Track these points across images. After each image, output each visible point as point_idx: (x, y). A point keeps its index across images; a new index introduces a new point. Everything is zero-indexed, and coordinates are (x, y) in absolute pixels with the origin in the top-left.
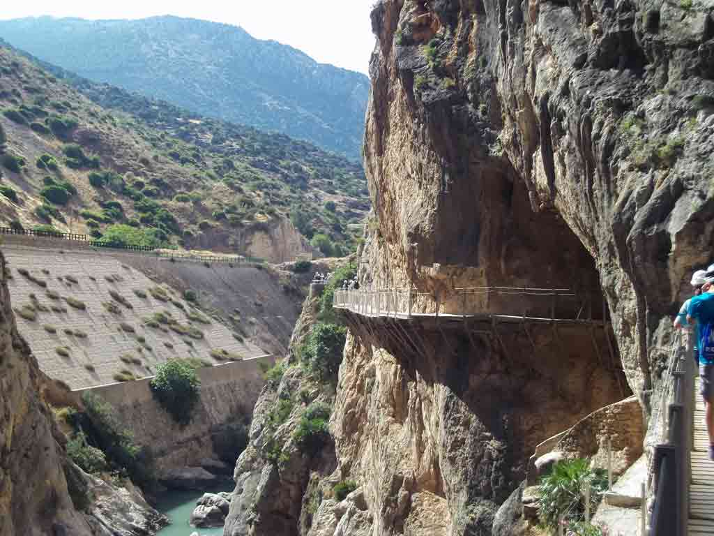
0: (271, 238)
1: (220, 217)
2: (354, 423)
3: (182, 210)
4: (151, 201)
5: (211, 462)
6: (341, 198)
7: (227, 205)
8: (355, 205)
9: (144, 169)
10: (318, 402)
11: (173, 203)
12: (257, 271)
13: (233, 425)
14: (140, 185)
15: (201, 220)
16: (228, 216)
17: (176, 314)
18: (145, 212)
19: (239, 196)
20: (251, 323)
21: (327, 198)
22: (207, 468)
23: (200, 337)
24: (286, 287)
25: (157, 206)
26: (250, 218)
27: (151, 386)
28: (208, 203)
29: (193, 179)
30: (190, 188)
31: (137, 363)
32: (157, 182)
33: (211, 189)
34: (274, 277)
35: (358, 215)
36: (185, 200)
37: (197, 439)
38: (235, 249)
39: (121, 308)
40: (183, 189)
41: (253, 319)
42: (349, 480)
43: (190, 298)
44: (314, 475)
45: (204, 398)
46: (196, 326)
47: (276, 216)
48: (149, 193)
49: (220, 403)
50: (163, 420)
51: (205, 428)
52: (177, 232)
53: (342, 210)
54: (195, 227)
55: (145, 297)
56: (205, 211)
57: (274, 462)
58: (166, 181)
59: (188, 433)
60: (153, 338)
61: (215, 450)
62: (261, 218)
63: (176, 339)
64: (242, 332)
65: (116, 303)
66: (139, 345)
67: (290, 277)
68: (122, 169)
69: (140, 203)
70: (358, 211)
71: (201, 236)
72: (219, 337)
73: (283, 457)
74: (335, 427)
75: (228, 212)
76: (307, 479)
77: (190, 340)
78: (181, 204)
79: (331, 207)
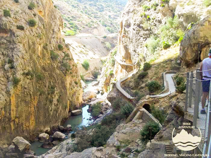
0: (98, 30)
1: (87, 25)
2: (116, 72)
3: (79, 24)
4: (72, 22)
5: (92, 77)
6: (112, 13)
7: (88, 22)
8: (116, 16)
9: (69, 14)
10: (112, 69)
11: (76, 22)
12: (95, 38)
13: (95, 70)
14: (69, 18)
15: (83, 26)
16: (88, 25)
17: (83, 50)
18: (71, 25)
19: (90, 20)
20: (96, 50)
21: (109, 14)
22: (92, 78)
23: (87, 54)
24: (101, 42)
25: (73, 23)
26: (93, 26)
27: (82, 64)
28: (84, 22)
29: (80, 16)
30: (79, 18)
31: (79, 60)
32: (73, 17)
33: (84, 18)
34: (99, 40)
35: (116, 18)
36: (79, 21)
37: (89, 73)
38: (91, 33)
39: (74, 50)
40: (78, 18)
41: (96, 49)
42: (116, 79)
43: (84, 46)
44: (111, 78)
45: (90, 66)
46: (87, 52)
47: (99, 25)
48: (71, 20)
49: (92, 67)
50: (84, 70)
51: (90, 71)
52: (78, 29)
53: (113, 17)
54: (82, 28)
55: (77, 47)
56: (83, 24)
57: (106, 77)
58: (74, 16)
59: (88, 72)
60: (81, 55)
61: (92, 75)
62: (96, 26)
63: (84, 55)
64: (94, 53)
65: (74, 49)
66: (79, 57)
67: (102, 39)
68: (65, 14)
69: (70, 23)
70: (116, 17)
71: (83, 30)
72: (91, 54)
73: (107, 76)
74: (114, 73)
75: (88, 24)
76: (111, 79)
77: (86, 55)
78: (78, 22)
79: (110, 16)
